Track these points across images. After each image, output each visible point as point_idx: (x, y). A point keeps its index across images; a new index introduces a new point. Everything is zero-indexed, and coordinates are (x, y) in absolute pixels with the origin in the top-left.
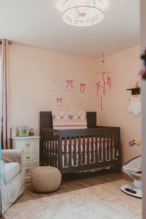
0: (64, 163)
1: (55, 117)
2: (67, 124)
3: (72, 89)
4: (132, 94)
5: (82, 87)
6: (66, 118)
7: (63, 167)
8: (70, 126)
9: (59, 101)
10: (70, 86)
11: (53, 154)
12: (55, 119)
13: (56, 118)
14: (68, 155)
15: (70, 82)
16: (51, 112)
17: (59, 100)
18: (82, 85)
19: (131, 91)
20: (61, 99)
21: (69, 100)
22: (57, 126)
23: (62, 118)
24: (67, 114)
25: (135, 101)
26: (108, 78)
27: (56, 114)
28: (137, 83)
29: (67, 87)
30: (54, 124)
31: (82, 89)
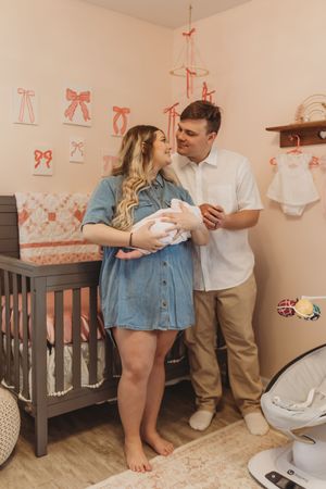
0: (51, 381)
1: (26, 215)
2: (71, 239)
3: (88, 123)
4: (282, 146)
5: (121, 117)
6: (65, 217)
7: (52, 392)
8: (76, 243)
9: (43, 161)
10: (78, 111)
11: (17, 346)
12: (27, 222)
13: (32, 217)
14: (68, 351)
15: (79, 99)
16: (13, 198)
17: (44, 156)
18: (121, 111)
19: (276, 134)
20: (48, 155)
21: (78, 157)
22: (34, 245)
23: (52, 217)
24: (70, 204)
25: (293, 166)
26: (205, 88)
27: (32, 205)
28: (301, 109)
29: (70, 113)
30: (25, 237)
31: (120, 123)
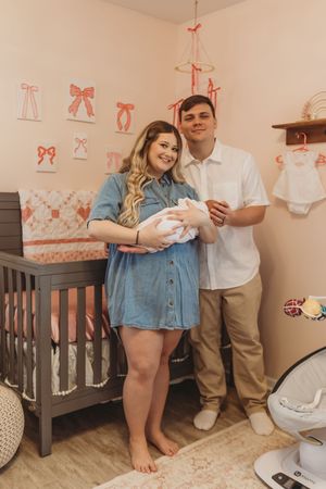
0: (56, 380)
1: (29, 212)
2: (74, 236)
3: (92, 119)
4: (288, 143)
5: (125, 113)
6: (68, 214)
7: (56, 391)
8: (80, 240)
9: (47, 157)
10: (82, 107)
11: (21, 344)
12: (30, 220)
13: (35, 214)
14: (72, 350)
15: (83, 94)
16: (17, 195)
17: (47, 153)
18: (125, 108)
19: (283, 132)
20: (52, 152)
21: (81, 154)
22: (37, 243)
23: (56, 214)
24: (74, 201)
25: (299, 164)
26: (211, 84)
27: (35, 203)
28: (308, 106)
29: (73, 109)
30: (28, 233)
31: (124, 119)
